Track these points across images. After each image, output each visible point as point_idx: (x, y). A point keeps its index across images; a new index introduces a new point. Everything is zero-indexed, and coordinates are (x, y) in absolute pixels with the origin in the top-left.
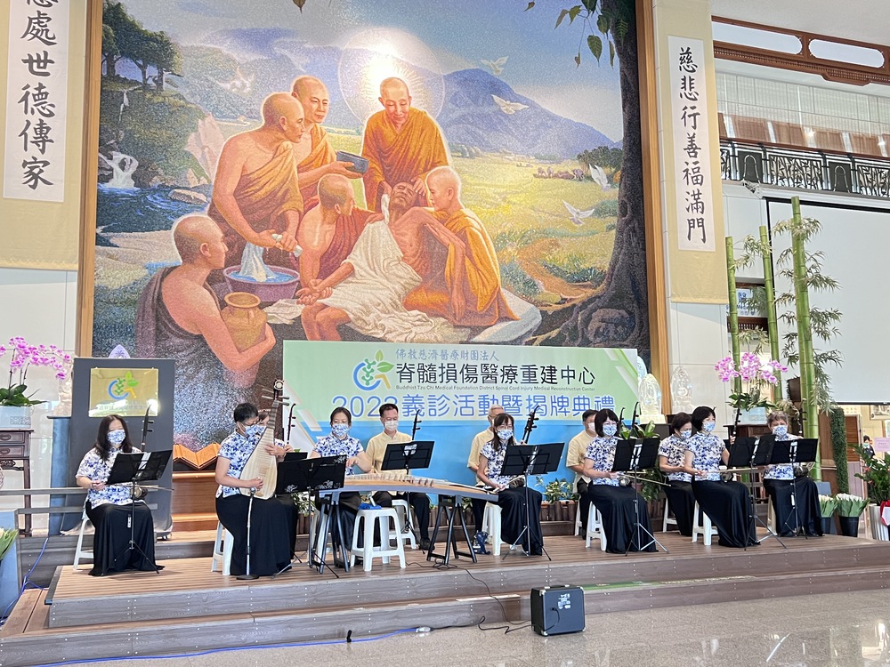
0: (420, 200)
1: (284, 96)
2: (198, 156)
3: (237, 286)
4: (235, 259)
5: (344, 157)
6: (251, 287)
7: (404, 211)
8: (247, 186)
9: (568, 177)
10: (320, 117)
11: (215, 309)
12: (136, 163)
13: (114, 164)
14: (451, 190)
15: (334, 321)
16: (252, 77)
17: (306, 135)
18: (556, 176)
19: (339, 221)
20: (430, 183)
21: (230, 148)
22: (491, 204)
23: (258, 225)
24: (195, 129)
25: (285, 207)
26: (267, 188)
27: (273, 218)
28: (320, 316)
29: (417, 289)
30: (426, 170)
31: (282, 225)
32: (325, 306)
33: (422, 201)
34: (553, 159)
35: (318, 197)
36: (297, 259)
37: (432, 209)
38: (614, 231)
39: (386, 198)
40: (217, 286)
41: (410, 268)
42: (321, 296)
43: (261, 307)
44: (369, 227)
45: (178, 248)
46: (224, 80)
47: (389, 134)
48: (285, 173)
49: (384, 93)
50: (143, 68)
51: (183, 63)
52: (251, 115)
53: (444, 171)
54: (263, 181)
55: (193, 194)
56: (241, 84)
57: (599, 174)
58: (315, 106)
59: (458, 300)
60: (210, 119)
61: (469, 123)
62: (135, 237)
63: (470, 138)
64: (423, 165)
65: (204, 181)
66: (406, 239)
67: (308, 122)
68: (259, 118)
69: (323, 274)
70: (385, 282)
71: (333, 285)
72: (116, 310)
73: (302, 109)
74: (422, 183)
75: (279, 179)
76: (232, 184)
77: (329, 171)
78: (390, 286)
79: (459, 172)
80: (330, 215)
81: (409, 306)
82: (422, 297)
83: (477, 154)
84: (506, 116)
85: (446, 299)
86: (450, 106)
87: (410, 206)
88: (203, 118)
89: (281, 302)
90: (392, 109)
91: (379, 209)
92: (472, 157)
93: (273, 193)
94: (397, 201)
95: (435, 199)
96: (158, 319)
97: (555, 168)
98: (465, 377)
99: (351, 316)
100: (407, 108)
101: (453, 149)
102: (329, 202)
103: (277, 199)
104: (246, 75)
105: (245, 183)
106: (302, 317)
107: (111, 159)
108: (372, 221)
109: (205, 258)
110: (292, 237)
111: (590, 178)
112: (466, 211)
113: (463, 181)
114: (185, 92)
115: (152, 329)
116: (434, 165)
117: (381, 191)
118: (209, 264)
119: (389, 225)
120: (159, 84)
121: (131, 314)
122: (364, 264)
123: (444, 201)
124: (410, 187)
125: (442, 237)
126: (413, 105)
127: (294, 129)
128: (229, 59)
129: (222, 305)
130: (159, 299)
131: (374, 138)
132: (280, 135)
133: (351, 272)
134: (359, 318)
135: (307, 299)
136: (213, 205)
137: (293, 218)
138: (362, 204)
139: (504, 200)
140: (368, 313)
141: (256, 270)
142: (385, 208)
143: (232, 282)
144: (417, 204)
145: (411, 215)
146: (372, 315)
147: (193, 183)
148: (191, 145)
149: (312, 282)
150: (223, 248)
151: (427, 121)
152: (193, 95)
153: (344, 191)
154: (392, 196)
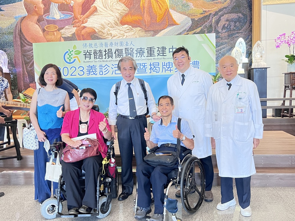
3: (49, 22)
4: (47, 10)
6: (54, 22)
11: (41, 33)
15: (89, 33)
28: (83, 32)
29: (126, 15)
32: (85, 27)
36: (72, 7)
40: (41, 23)
41: (123, 5)
42: (83, 23)
43: (59, 30)
45: (26, 8)
59: (147, 18)
62: (10, 6)
69: (83, 13)
70: (111, 13)
71: (88, 17)
72: (6, 36)
78: (113, 14)
81: (123, 23)
82: (129, 19)
89: (67, 27)
96: (21, 39)
98: (117, 55)
99: (97, 31)
106: (76, 33)
109: (36, 11)
115: (19, 43)
118: (38, 14)
121: (11, 38)
122: (101, 6)
129: (44, 31)
130: (21, 31)
133: (96, 10)
134: (100, 31)
135: (77, 24)
140: (104, 28)
141: (56, 14)
143: (47, 20)
146: (106, 29)
149: (79, 16)
150: (42, 6)
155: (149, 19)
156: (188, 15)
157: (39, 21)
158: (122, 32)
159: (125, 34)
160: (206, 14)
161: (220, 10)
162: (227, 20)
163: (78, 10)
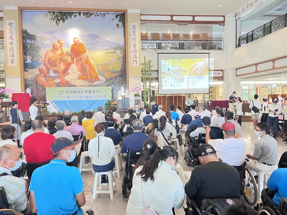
0: (81, 59)
1: (56, 43)
2: (41, 55)
3: (49, 77)
4: (48, 72)
5: (67, 53)
6: (51, 77)
7: (78, 62)
8: (50, 60)
9: (111, 53)
10: (62, 46)
11: (45, 81)
12: (31, 57)
13: (27, 58)
14: (87, 57)
15: (66, 82)
16: (50, 40)
17: (60, 50)
18: (109, 53)
19: (66, 64)
20: (84, 56)
21: (47, 53)
22: (96, 59)
23: (52, 66)
24: (40, 51)
25: (56, 63)
26: (53, 60)
27: (54, 65)
28: (63, 81)
29: (81, 76)
30: (82, 54)
31: (56, 66)
32: (64, 80)
33: (82, 59)
34: (108, 50)
35: (62, 60)
36: (59, 72)
37: (84, 61)
38: (121, 63)
39: (75, 60)
40: (45, 77)
41: (80, 72)
42: (63, 78)
43: (53, 80)
44: (72, 65)
45: (39, 71)
46: (45, 41)
47: (75, 48)
48: (56, 57)
49: (74, 40)
50: (31, 41)
51: (38, 39)
52: (50, 47)
53: (86, 54)
54: (52, 59)
55: (41, 62)
56: (48, 42)
57: (118, 52)
58: (61, 44)
59: (89, 77)
60: (43, 48)
61: (91, 44)
62: (32, 70)
63: (91, 47)
64: (82, 53)
65: (42, 59)
66: (79, 67)
67: (60, 47)
68: (51, 47)
69: (64, 74)
70: (75, 75)
71: (65, 76)
72: (29, 82)
73: (59, 45)
74: (82, 56)
75: (55, 58)
76: (47, 59)
77: (64, 56)
78: (76, 75)
79: (89, 53)
80: (65, 64)
81: (80, 79)
82: (82, 77)
83: (93, 50)
84: (98, 42)
85: (87, 77)
86: (87, 41)
87: (79, 61)
88: (42, 48)
89: (56, 79)
90: (76, 43)
91: (73, 62)
92: (91, 50)
93: (54, 60)
94: (77, 60)
95: (84, 59)
96: (36, 83)
97: (109, 51)
98: (78, 92)
99: (69, 81)
100: (79, 42)
101: (88, 49)
102: (64, 61)
103: (55, 62)
104: (49, 40)
105: (49, 59)
106: (60, 82)
107: (27, 57)
108: (72, 64)
109: (43, 72)
110: (58, 68)
111: (116, 53)
112: (90, 61)
113: (90, 55)
114: (38, 44)
115: (35, 85)
116: (84, 53)
117: (74, 58)
118: (44, 74)
119: (76, 64)
120: (34, 43)
121: (32, 82)
122: (71, 72)
123: (86, 59)
124: (79, 57)
125: (86, 66)
126: (80, 42)
127: (58, 49)
128: (46, 37)
129: (46, 80)
130: (36, 80)
131: (72, 49)
132: (55, 50)
133: (69, 73)
134: (70, 81)
135: (61, 78)
136: (44, 63)
137: (58, 64)
138: (70, 61)
139: (98, 58)
140: (72, 80)
141: (52, 74)
142: (75, 62)
143: (48, 76)
144: (81, 60)
145: (80, 62)
146: (73, 81)
147: (41, 60)
148: (40, 54)
149: (62, 75)
150: (46, 71)
151: (82, 45)
152: (40, 45)
153: (67, 59)
154: (76, 59)
155: (90, 78)
156: (105, 77)
157: (44, 76)
158: (79, 82)
159: (81, 83)
160: (111, 77)
161: (116, 76)
162: (119, 80)
163: (61, 73)
